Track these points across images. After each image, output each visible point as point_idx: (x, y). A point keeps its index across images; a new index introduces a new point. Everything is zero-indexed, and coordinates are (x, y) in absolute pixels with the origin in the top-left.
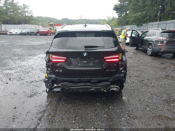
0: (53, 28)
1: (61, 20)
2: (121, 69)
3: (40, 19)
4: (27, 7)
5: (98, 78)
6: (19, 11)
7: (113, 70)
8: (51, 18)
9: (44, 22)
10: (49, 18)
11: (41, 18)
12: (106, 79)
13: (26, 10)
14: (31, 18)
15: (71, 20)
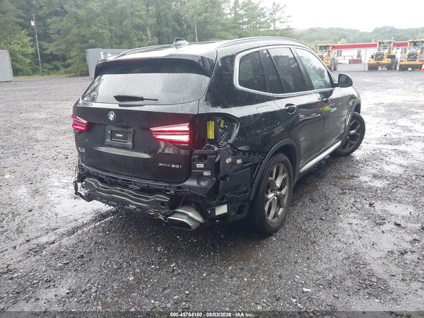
0: (329, 55)
1: (370, 33)
2: (201, 166)
3: (314, 35)
4: (281, 9)
5: (143, 181)
6: (263, 20)
7: (173, 166)
8: (344, 30)
9: (322, 40)
10: (337, 29)
11: (317, 32)
12: (160, 186)
13: (278, 15)
14: (286, 32)
15: (402, 31)
